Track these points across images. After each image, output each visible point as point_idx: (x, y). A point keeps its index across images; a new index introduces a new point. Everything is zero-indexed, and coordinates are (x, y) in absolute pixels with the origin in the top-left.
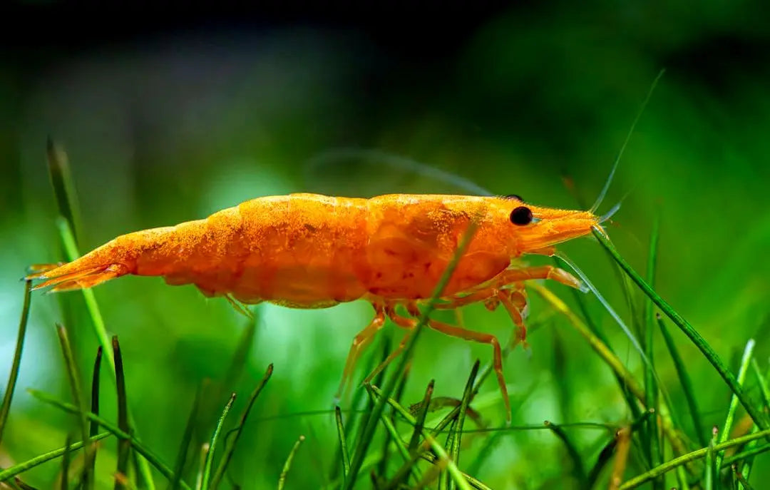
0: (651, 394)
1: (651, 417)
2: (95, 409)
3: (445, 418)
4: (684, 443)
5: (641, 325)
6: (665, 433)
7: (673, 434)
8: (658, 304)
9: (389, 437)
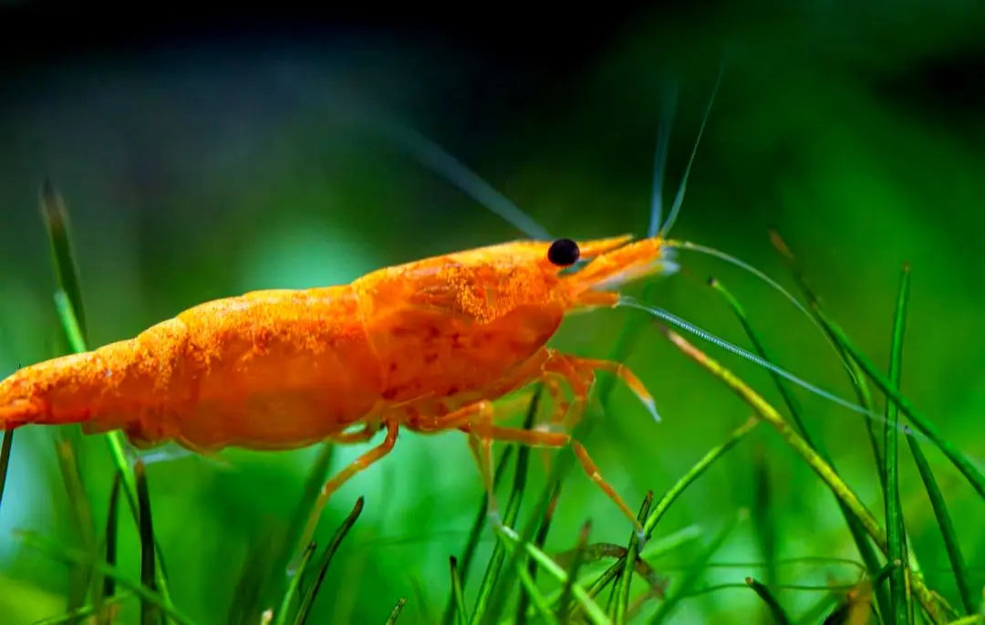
0: (895, 539)
1: (896, 573)
2: (111, 558)
3: (605, 574)
4: (942, 606)
5: (881, 442)
6: (915, 593)
7: (928, 595)
8: (906, 412)
9: (525, 599)
